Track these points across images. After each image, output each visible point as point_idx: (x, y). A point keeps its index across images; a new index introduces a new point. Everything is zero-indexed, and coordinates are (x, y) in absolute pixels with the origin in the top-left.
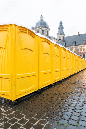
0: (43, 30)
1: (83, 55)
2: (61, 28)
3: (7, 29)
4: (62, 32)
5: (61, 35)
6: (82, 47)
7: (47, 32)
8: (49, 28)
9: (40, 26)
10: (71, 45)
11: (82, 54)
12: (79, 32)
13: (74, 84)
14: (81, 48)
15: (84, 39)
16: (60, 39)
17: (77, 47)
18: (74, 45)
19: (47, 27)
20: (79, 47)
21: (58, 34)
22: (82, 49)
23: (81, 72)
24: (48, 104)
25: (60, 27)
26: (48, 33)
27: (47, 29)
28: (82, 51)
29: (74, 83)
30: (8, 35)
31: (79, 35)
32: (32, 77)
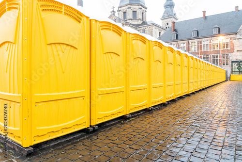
0: (135, 10)
1: (214, 57)
2: (170, 5)
3: (18, 4)
4: (170, 13)
5: (169, 20)
6: (210, 41)
7: (143, 13)
8: (146, 6)
9: (128, 2)
10: (188, 37)
11: (210, 56)
12: (204, 12)
13: (175, 116)
14: (208, 43)
15: (215, 24)
16: (168, 26)
17: (201, 42)
18: (194, 38)
19: (141, 5)
20: (205, 42)
21: (163, 16)
22: (210, 45)
23: (203, 91)
24: (97, 157)
25: (167, 4)
26: (144, 16)
27: (141, 9)
28: (212, 50)
29: (177, 113)
30: (18, 17)
31: (205, 18)
32: (74, 99)
